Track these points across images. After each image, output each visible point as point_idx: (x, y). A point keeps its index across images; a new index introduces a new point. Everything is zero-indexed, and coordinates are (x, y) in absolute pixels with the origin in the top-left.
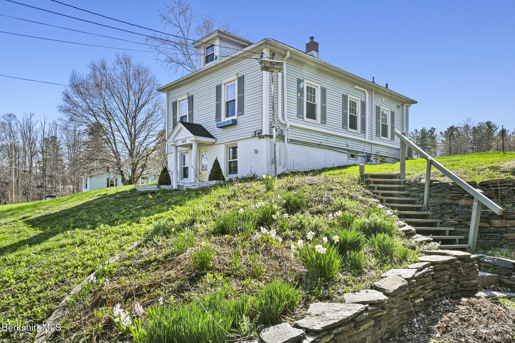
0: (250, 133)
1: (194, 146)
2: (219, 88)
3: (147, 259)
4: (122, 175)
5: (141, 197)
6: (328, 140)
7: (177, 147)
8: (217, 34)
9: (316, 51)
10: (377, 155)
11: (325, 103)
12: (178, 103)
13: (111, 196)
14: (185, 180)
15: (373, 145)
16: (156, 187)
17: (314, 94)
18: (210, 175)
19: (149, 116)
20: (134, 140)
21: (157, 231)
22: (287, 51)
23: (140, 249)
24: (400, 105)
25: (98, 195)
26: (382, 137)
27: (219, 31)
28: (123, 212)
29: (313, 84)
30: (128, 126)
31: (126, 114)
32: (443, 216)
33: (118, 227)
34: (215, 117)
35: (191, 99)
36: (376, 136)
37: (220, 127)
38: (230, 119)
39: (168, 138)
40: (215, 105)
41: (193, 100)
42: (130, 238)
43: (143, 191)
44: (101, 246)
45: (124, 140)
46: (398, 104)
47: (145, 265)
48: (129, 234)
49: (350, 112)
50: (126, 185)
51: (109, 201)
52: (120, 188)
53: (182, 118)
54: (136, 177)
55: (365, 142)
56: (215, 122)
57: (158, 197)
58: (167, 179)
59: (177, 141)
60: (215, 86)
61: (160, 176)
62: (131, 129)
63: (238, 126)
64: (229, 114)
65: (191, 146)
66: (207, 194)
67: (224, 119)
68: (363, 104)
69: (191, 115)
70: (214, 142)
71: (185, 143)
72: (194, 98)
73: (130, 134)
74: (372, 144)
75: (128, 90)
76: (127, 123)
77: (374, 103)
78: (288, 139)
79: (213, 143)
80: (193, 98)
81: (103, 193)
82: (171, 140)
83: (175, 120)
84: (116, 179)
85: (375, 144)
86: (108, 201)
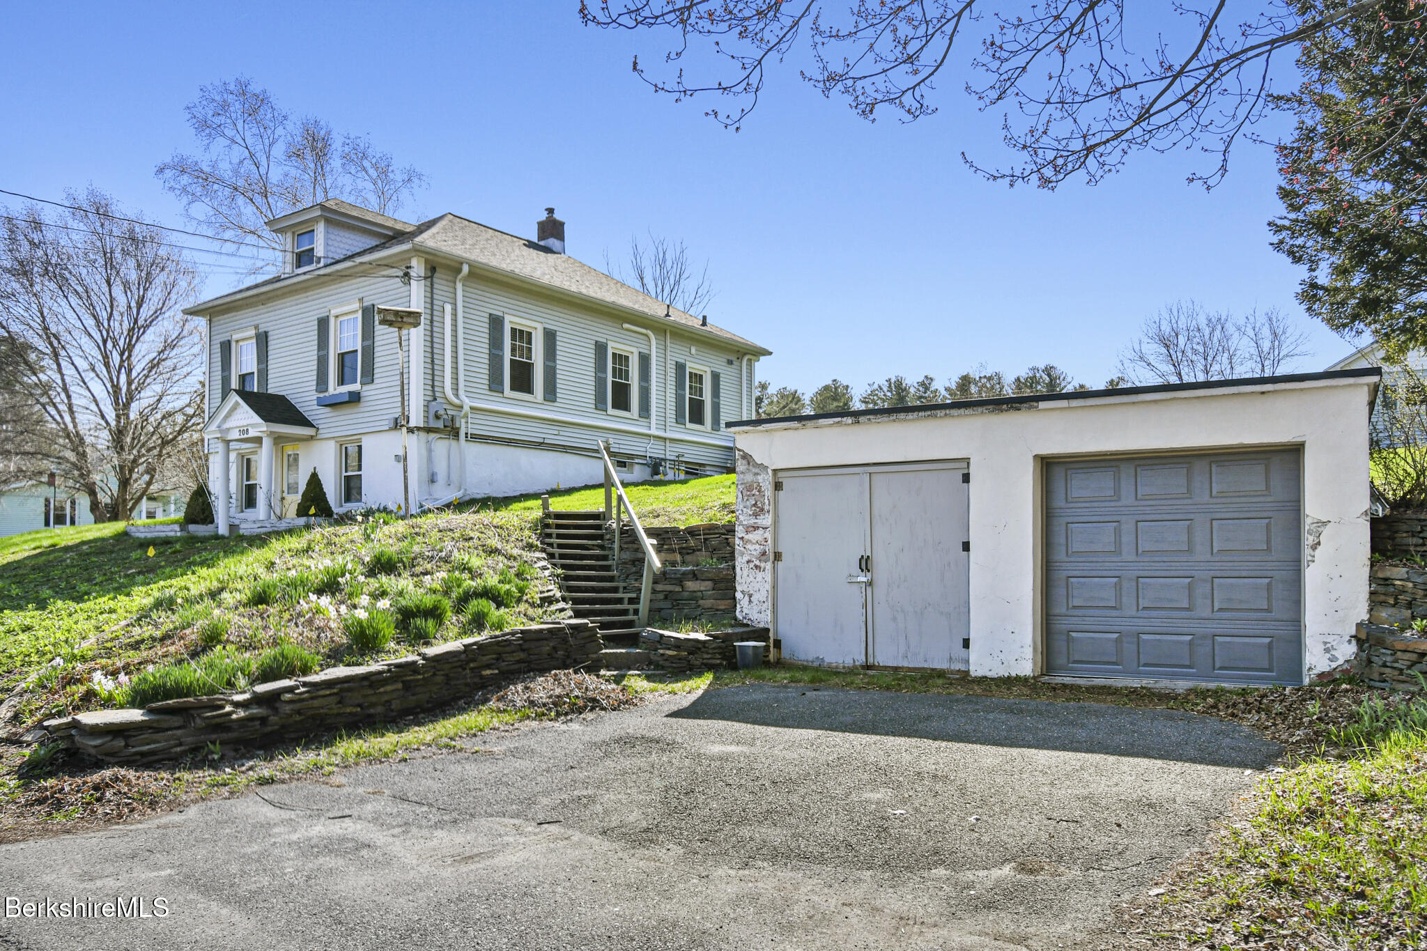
0: (386, 422)
1: (267, 442)
2: (323, 324)
3: (138, 638)
4: (92, 493)
5: (139, 551)
6: (561, 433)
7: (228, 442)
8: (319, 213)
9: (557, 239)
10: (677, 463)
11: (554, 360)
12: (233, 344)
13: (67, 549)
14: (249, 514)
15: (668, 442)
16: (177, 528)
17: (530, 342)
18: (299, 504)
19: (170, 345)
20: (127, 406)
21: (158, 604)
22: (462, 263)
23: (129, 629)
24: (734, 358)
25: (32, 546)
26: (689, 425)
27: (323, 207)
28: (97, 580)
29: (524, 323)
30: (109, 372)
31: (105, 342)
32: (627, 577)
33: (92, 603)
34: (315, 383)
35: (263, 340)
36: (677, 422)
37: (326, 406)
38: (345, 389)
39: (210, 418)
40: (316, 357)
41: (267, 342)
42: (114, 616)
43: (145, 538)
44: (65, 628)
45: (97, 405)
46: (730, 358)
47: (136, 646)
48: (112, 611)
49: (614, 376)
50: (103, 522)
51: (65, 560)
52: (87, 531)
53: (243, 378)
54: (132, 499)
55: (650, 436)
56: (314, 392)
57: (174, 552)
58: (203, 511)
59: (228, 429)
60: (316, 317)
61: (189, 505)
62: (118, 378)
63: (362, 404)
64: (347, 377)
65: (258, 440)
66: (260, 547)
67: (334, 389)
68: (645, 360)
69: (263, 373)
70: (314, 434)
71: (246, 436)
72: (269, 339)
73: (116, 388)
74: (665, 439)
75: (108, 282)
76: (107, 365)
77: (669, 357)
78: (466, 434)
79: (312, 438)
80: (267, 337)
81: (46, 543)
82: (213, 427)
83: (226, 381)
84: (73, 503)
85: (673, 440)
86: (61, 561)
